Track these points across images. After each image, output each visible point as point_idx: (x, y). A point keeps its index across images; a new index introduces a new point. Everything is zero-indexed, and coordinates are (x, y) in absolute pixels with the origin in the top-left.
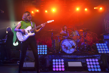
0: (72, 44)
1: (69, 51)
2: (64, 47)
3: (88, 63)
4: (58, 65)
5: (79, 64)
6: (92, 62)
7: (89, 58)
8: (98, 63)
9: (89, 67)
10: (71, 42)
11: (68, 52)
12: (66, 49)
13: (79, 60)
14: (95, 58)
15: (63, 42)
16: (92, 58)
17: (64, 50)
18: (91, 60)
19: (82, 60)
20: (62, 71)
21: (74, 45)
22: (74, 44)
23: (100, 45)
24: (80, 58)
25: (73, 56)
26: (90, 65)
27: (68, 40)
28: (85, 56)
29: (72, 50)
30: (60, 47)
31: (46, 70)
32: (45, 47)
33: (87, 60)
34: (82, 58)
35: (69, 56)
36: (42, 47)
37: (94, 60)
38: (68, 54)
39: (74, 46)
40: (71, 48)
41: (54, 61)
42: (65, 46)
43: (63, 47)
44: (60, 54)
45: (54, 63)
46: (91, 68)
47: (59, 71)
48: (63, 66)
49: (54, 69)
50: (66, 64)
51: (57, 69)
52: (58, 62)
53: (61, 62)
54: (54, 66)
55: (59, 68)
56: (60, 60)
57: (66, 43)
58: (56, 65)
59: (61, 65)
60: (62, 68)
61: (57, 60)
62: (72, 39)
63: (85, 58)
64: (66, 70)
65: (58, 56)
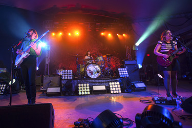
0: (97, 69)
1: (93, 75)
3: (111, 86)
4: (84, 89)
5: (103, 88)
7: (111, 82)
8: (119, 86)
9: (111, 89)
10: (96, 67)
11: (92, 77)
13: (103, 84)
14: (116, 81)
15: (88, 67)
16: (114, 82)
17: (89, 75)
20: (87, 95)
22: (99, 69)
23: (121, 69)
24: (104, 82)
25: (97, 81)
26: (113, 88)
27: (93, 65)
28: (108, 80)
29: (97, 75)
30: (85, 72)
31: (72, 94)
32: (70, 72)
33: (110, 84)
34: (106, 82)
35: (93, 81)
36: (67, 72)
37: (116, 83)
38: (93, 79)
40: (96, 73)
41: (79, 85)
42: (90, 71)
43: (88, 72)
44: (85, 79)
45: (80, 88)
46: (113, 90)
47: (84, 95)
48: (88, 90)
49: (80, 93)
50: (91, 88)
51: (83, 93)
52: (84, 86)
53: (87, 86)
54: (80, 91)
55: (84, 92)
56: (85, 85)
57: (92, 68)
58: (81, 89)
59: (87, 89)
60: (87, 92)
61: (82, 85)
62: (97, 64)
63: (109, 82)
64: (91, 94)
65: (84, 81)
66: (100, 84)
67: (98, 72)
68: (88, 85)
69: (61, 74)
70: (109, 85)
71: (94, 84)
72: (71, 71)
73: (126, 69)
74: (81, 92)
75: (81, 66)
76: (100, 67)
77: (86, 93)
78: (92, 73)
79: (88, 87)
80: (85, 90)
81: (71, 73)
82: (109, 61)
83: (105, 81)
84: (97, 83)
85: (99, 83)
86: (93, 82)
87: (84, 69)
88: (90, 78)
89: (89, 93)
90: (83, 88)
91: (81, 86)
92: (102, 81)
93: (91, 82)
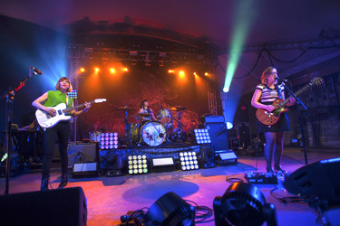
0: (159, 131)
1: (154, 141)
3: (182, 159)
4: (138, 164)
5: (169, 161)
6: (188, 156)
7: (183, 151)
8: (195, 158)
9: (183, 163)
10: (158, 127)
11: (152, 143)
12: (149, 138)
13: (169, 155)
14: (191, 150)
15: (145, 128)
16: (187, 151)
17: (147, 141)
18: (186, 154)
19: (174, 154)
20: (143, 173)
21: (163, 133)
22: (163, 131)
23: (200, 131)
24: (170, 153)
25: (160, 150)
26: (185, 161)
27: (153, 125)
28: (178, 149)
29: (160, 141)
30: (140, 136)
31: (118, 173)
32: (114, 136)
33: (181, 154)
34: (174, 152)
35: (154, 150)
36: (109, 137)
37: (190, 154)
38: (153, 147)
40: (157, 137)
41: (130, 158)
42: (148, 134)
43: (145, 135)
44: (139, 148)
45: (130, 162)
46: (186, 165)
47: (138, 174)
48: (145, 166)
49: (131, 172)
50: (149, 163)
51: (136, 171)
52: (137, 160)
53: (142, 159)
54: (130, 167)
55: (138, 169)
56: (139, 157)
57: (150, 129)
58: (133, 164)
59: (142, 164)
60: (143, 168)
61: (135, 157)
62: (159, 123)
63: (179, 152)
64: (149, 172)
65: (137, 151)
66: (165, 155)
67: (161, 135)
68: (144, 157)
69: (99, 140)
70: (180, 157)
71: (154, 156)
72: (116, 134)
73: (206, 131)
74: (133, 169)
75: (132, 126)
76: (166, 128)
77: (141, 171)
78: (151, 137)
79: (145, 161)
80: (140, 166)
81: (116, 138)
82: (179, 118)
83: (172, 150)
84: (159, 153)
85: (163, 153)
86: (153, 153)
87: (139, 131)
88: (148, 146)
89: (146, 171)
90: (135, 162)
91: (133, 160)
92: (168, 150)
93: (150, 153)
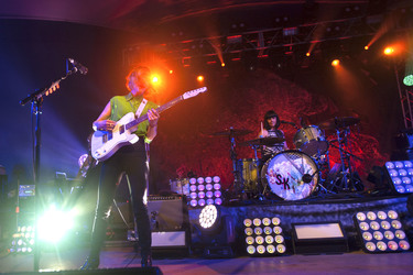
0: (301, 170)
1: (292, 191)
2: (275, 180)
3: (364, 227)
4: (264, 235)
5: (333, 231)
6: (378, 220)
7: (365, 210)
8: (398, 225)
9: (368, 237)
10: (298, 161)
11: (289, 195)
12: (282, 186)
13: (329, 218)
14: (386, 208)
15: (272, 165)
16: (376, 209)
17: (277, 190)
18: (372, 215)
19: (342, 217)
20: (277, 254)
21: (311, 173)
22: (310, 169)
23: (399, 165)
24: (332, 213)
25: (308, 208)
26: (371, 231)
27: (289, 158)
28: (349, 206)
29: (305, 190)
30: (262, 182)
31: (225, 252)
32: (213, 183)
33: (361, 216)
34: (340, 212)
35: (294, 208)
36: (205, 184)
37: (382, 215)
38: (291, 203)
39: (308, 175)
40: (299, 182)
41: (247, 223)
42: (278, 176)
43: (273, 180)
44: (262, 203)
45: (248, 232)
46: (375, 241)
47: (267, 254)
48: (280, 239)
49: (251, 250)
50: (288, 233)
51: (261, 250)
52: (262, 226)
53: (272, 226)
54: (249, 241)
55: (265, 244)
56: (266, 221)
57: (283, 166)
58: (254, 236)
59: (273, 235)
60: (275, 244)
61: (257, 222)
62: (301, 153)
63: (353, 212)
64: (289, 251)
65: (260, 210)
66: (321, 219)
67: (307, 179)
68: (276, 221)
69: (186, 192)
70: (357, 222)
71: (296, 220)
72: (217, 179)
75: (245, 163)
76: (315, 163)
77: (271, 250)
78: (285, 183)
79: (278, 230)
80: (269, 240)
81: (217, 186)
83: (336, 207)
84: (307, 215)
85: (316, 214)
87: (259, 173)
88: (281, 201)
89: (282, 249)
90: (258, 231)
91: (253, 227)
92: (327, 208)
93: (287, 214)
